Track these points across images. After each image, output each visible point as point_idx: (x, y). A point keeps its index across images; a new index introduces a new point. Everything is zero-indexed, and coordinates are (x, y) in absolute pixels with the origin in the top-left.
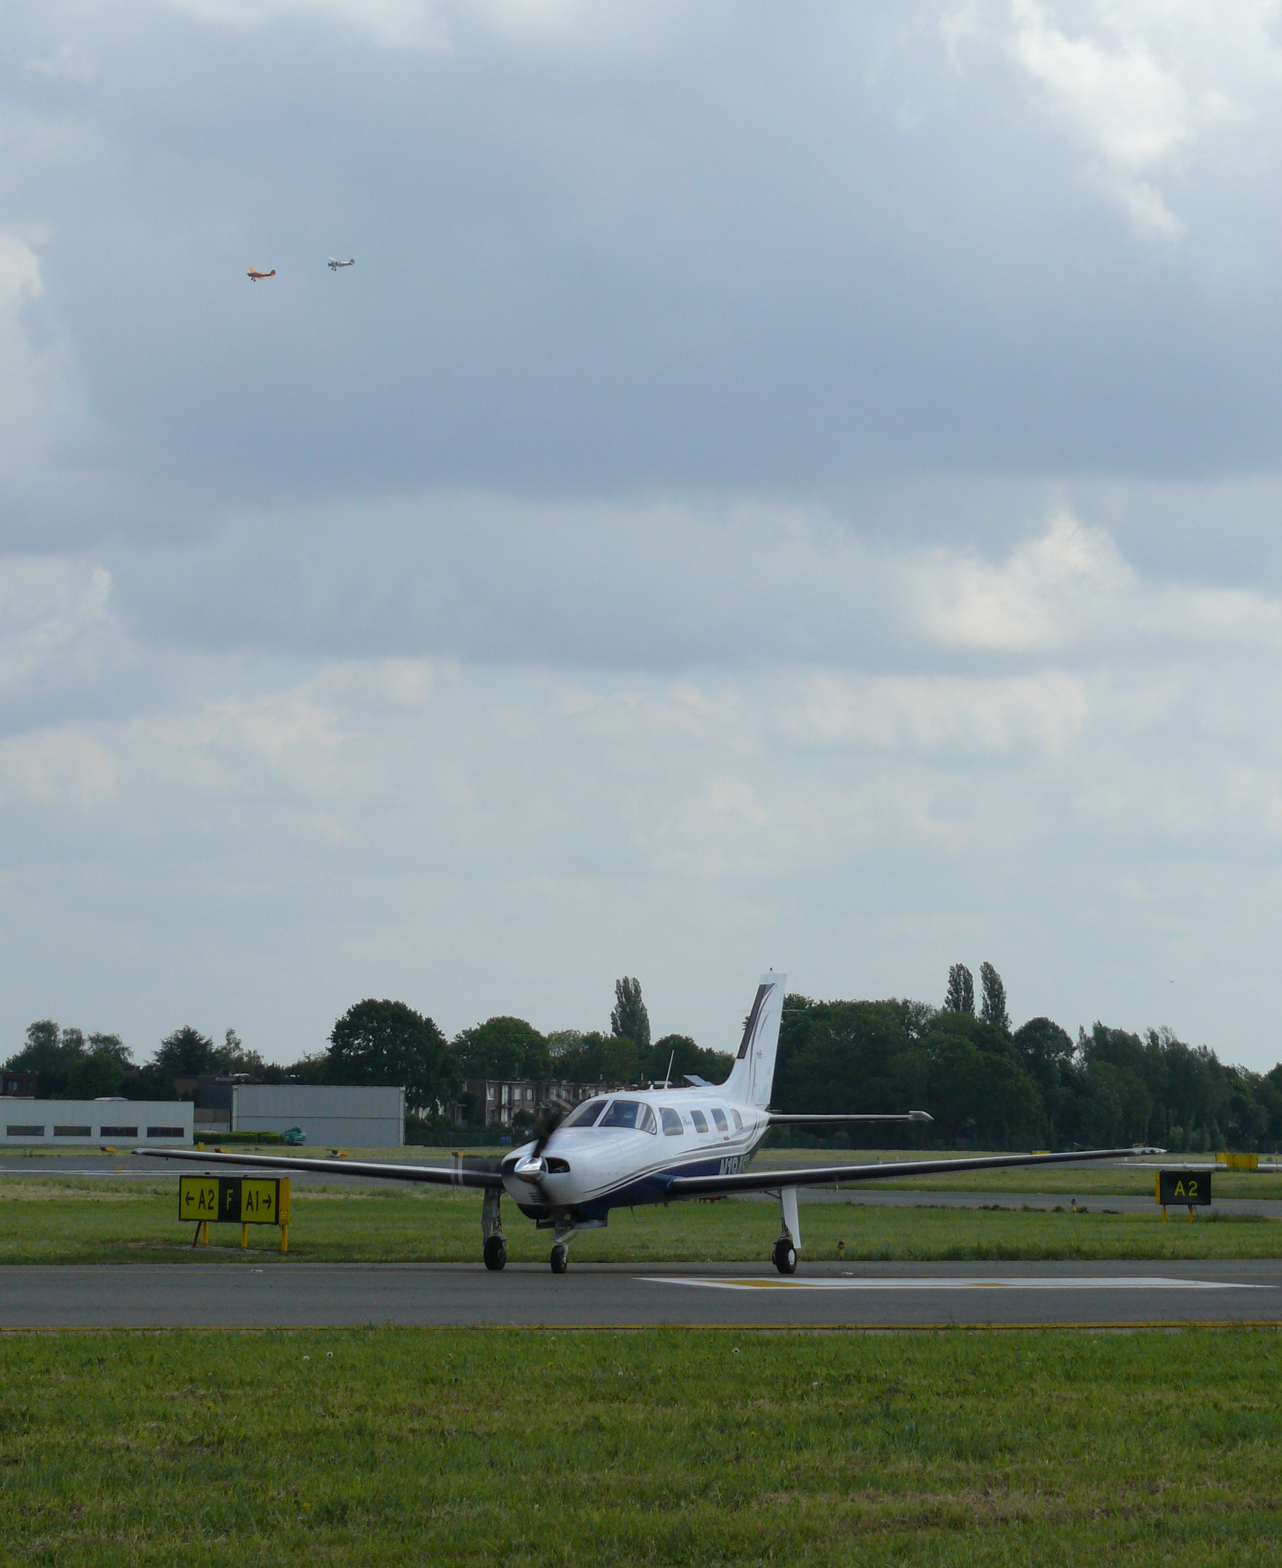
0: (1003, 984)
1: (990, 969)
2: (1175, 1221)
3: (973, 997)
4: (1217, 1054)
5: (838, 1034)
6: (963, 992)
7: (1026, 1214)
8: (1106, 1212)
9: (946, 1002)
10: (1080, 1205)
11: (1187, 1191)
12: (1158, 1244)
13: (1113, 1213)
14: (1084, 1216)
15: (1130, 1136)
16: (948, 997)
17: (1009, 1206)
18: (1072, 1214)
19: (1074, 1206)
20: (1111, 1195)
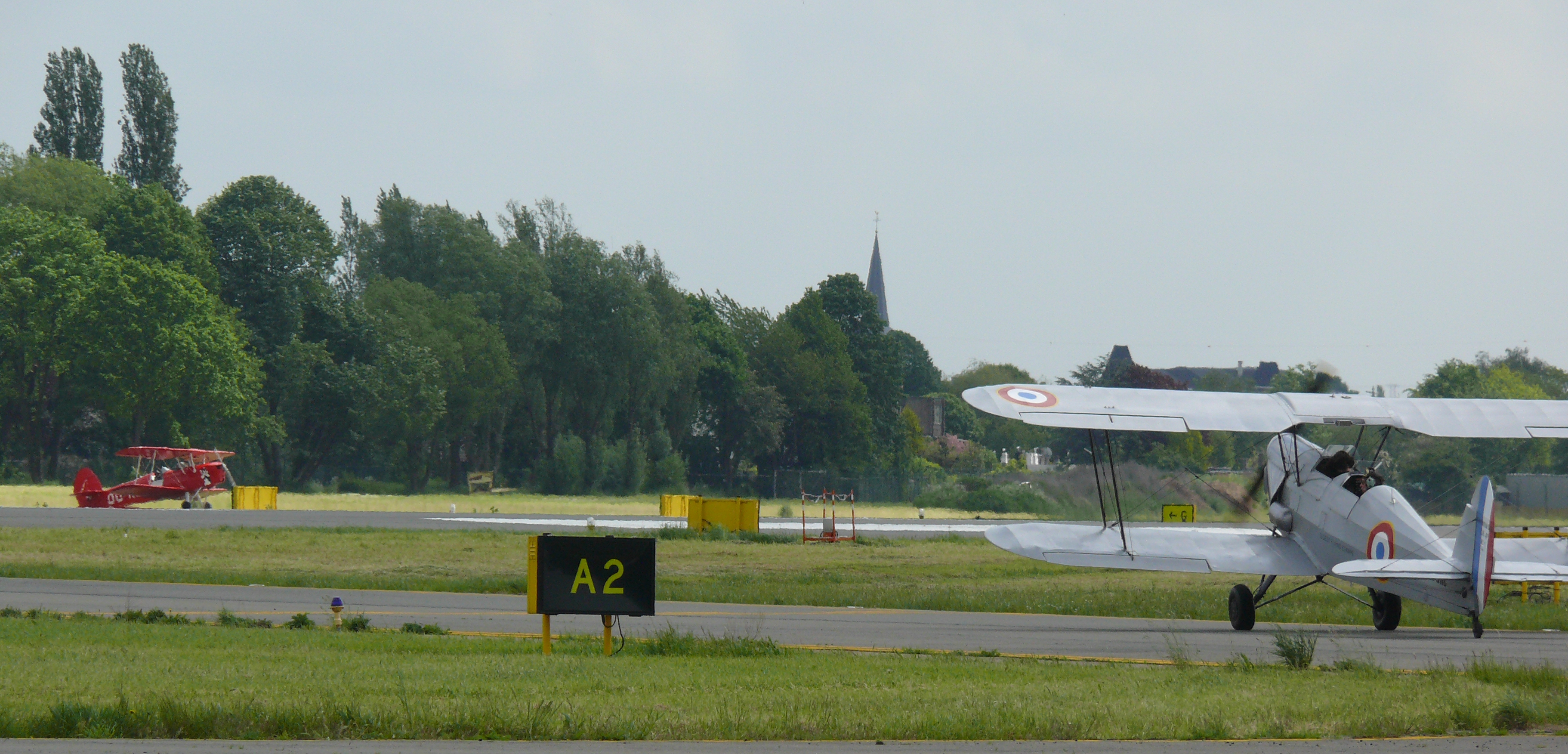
0: (174, 97)
1: (146, 62)
2: (574, 652)
3: (101, 125)
4: (668, 267)
6: (79, 113)
7: (225, 630)
8: (410, 628)
9: (37, 136)
10: (350, 612)
11: (599, 583)
12: (534, 705)
13: (428, 631)
14: (361, 637)
15: (463, 456)
16: (42, 126)
17: (189, 613)
18: (334, 634)
19: (340, 613)
20: (422, 590)
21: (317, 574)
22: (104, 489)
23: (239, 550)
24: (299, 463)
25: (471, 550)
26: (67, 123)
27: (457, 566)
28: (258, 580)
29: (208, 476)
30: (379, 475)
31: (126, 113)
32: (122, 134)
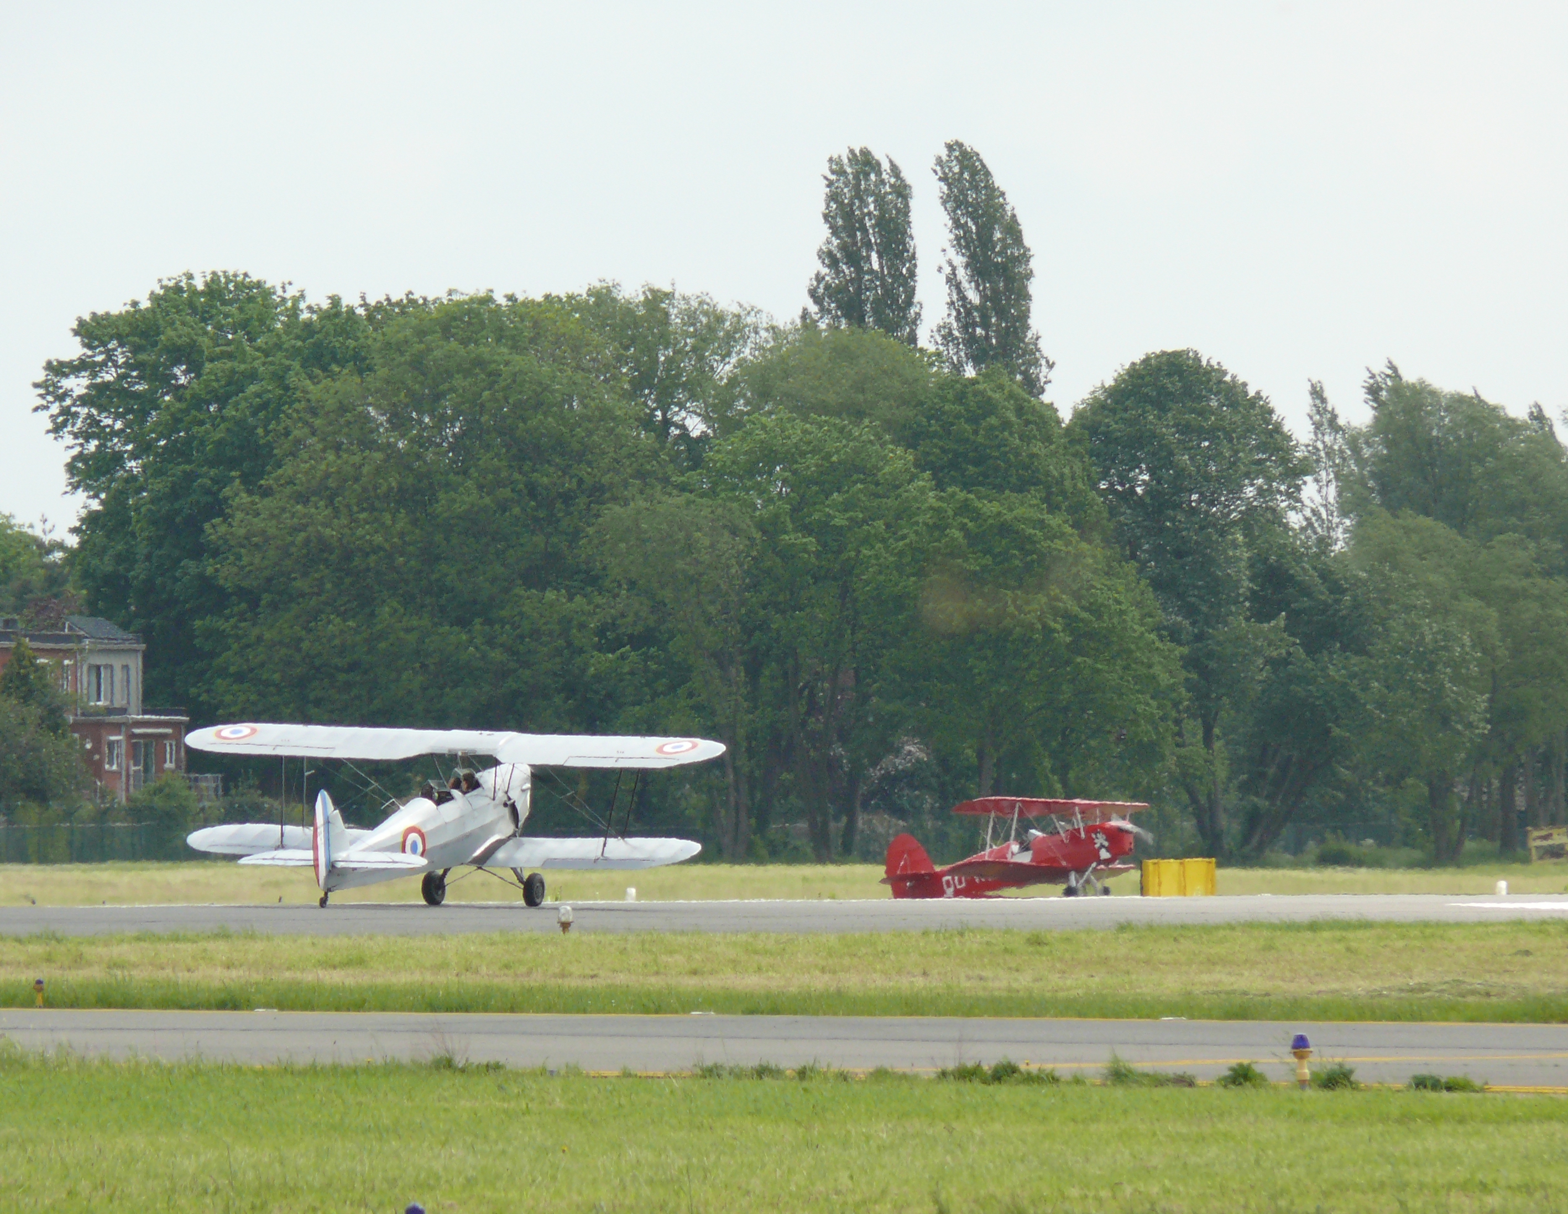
1: (974, 173)
3: (912, 274)
5: (398, 422)
6: (874, 256)
7: (1119, 1092)
8: (1421, 1083)
9: (813, 293)
10: (1323, 1058)
13: (1450, 1087)
14: (1342, 1098)
15: (1520, 802)
16: (820, 279)
17: (1059, 1066)
18: (1296, 1094)
19: (1305, 1062)
20: (1447, 1020)
21: (1273, 998)
22: (938, 869)
23: (1147, 962)
24: (1253, 819)
25: (1527, 953)
26: (859, 270)
27: (1507, 979)
28: (1173, 1009)
29: (1106, 844)
30: (1385, 838)
31: (952, 253)
32: (946, 288)
